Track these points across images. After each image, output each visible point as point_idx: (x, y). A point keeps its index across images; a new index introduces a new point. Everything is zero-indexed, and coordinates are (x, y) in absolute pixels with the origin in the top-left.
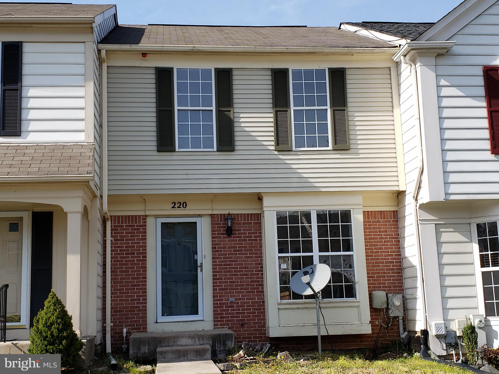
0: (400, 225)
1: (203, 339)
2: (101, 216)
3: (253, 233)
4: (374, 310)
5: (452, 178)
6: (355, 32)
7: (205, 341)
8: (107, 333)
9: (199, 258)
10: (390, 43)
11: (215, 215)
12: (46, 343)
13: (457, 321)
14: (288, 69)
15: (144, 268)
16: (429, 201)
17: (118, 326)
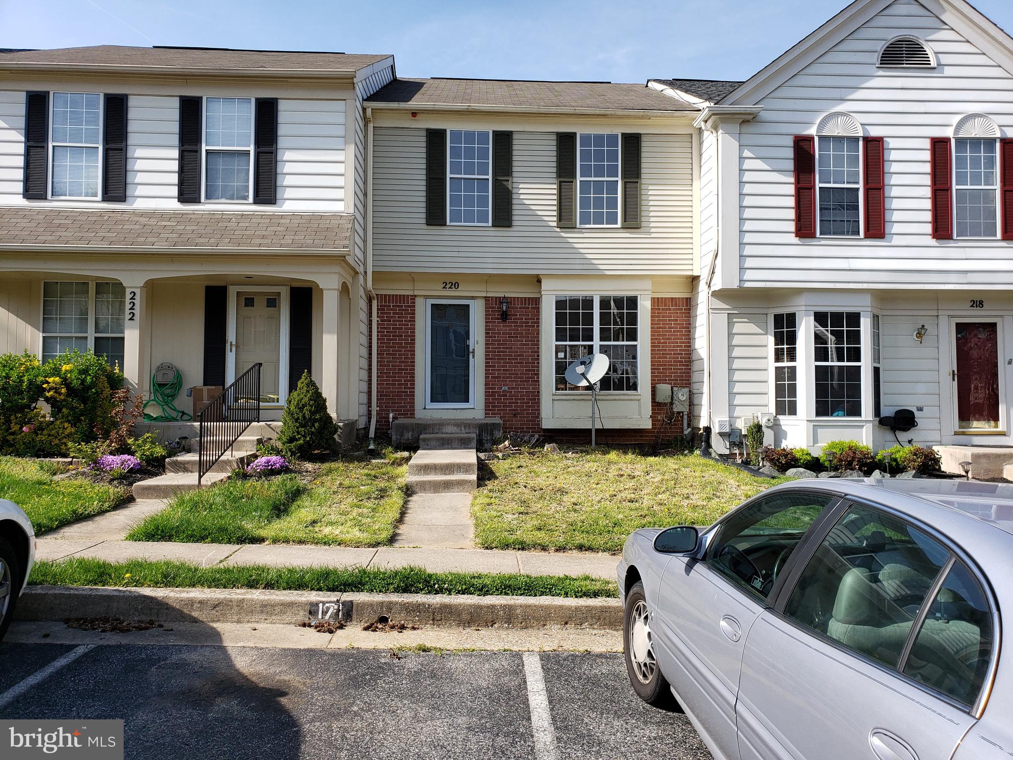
0: (692, 314)
1: (469, 427)
2: (366, 294)
3: (530, 319)
4: (656, 404)
5: (749, 263)
6: (662, 91)
7: (472, 430)
8: (372, 417)
9: (471, 343)
10: (695, 106)
11: (489, 297)
12: (298, 424)
13: (743, 418)
14: (575, 134)
15: (413, 352)
16: (721, 288)
17: (383, 410)
